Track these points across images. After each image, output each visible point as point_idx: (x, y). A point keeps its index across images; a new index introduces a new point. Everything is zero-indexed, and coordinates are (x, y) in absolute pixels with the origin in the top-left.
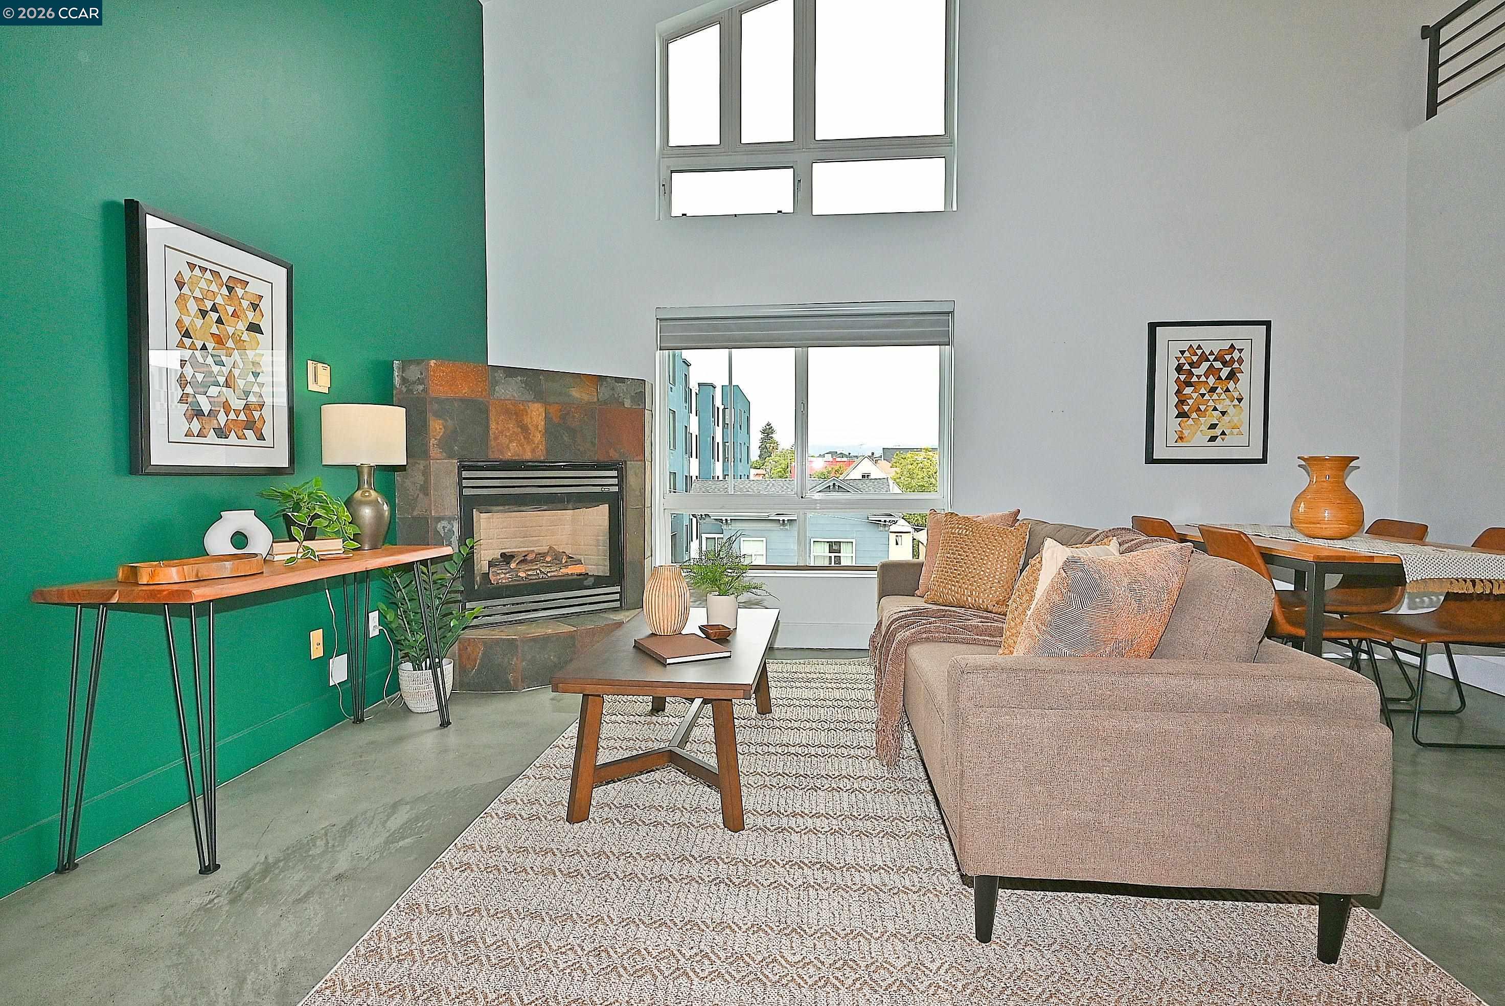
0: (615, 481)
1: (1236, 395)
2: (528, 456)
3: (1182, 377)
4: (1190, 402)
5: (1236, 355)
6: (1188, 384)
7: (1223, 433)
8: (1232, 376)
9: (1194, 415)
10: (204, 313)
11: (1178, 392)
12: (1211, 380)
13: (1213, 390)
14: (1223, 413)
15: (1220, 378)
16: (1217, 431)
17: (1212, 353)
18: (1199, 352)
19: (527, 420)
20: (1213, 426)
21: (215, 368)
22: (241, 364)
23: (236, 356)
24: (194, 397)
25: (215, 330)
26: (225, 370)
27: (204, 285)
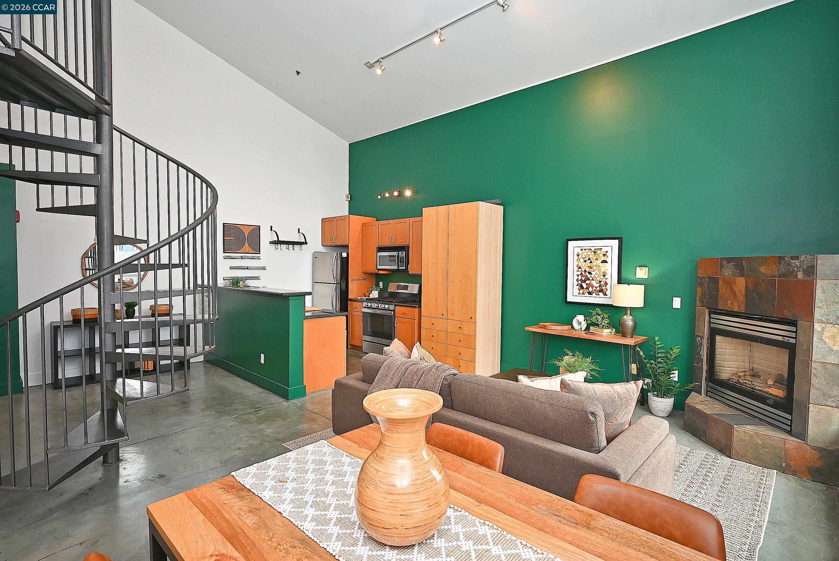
0: (793, 334)
2: (736, 309)
10: (585, 261)
19: (735, 288)
21: (589, 276)
22: (598, 273)
23: (597, 271)
24: (581, 284)
25: (589, 265)
26: (593, 276)
27: (585, 254)
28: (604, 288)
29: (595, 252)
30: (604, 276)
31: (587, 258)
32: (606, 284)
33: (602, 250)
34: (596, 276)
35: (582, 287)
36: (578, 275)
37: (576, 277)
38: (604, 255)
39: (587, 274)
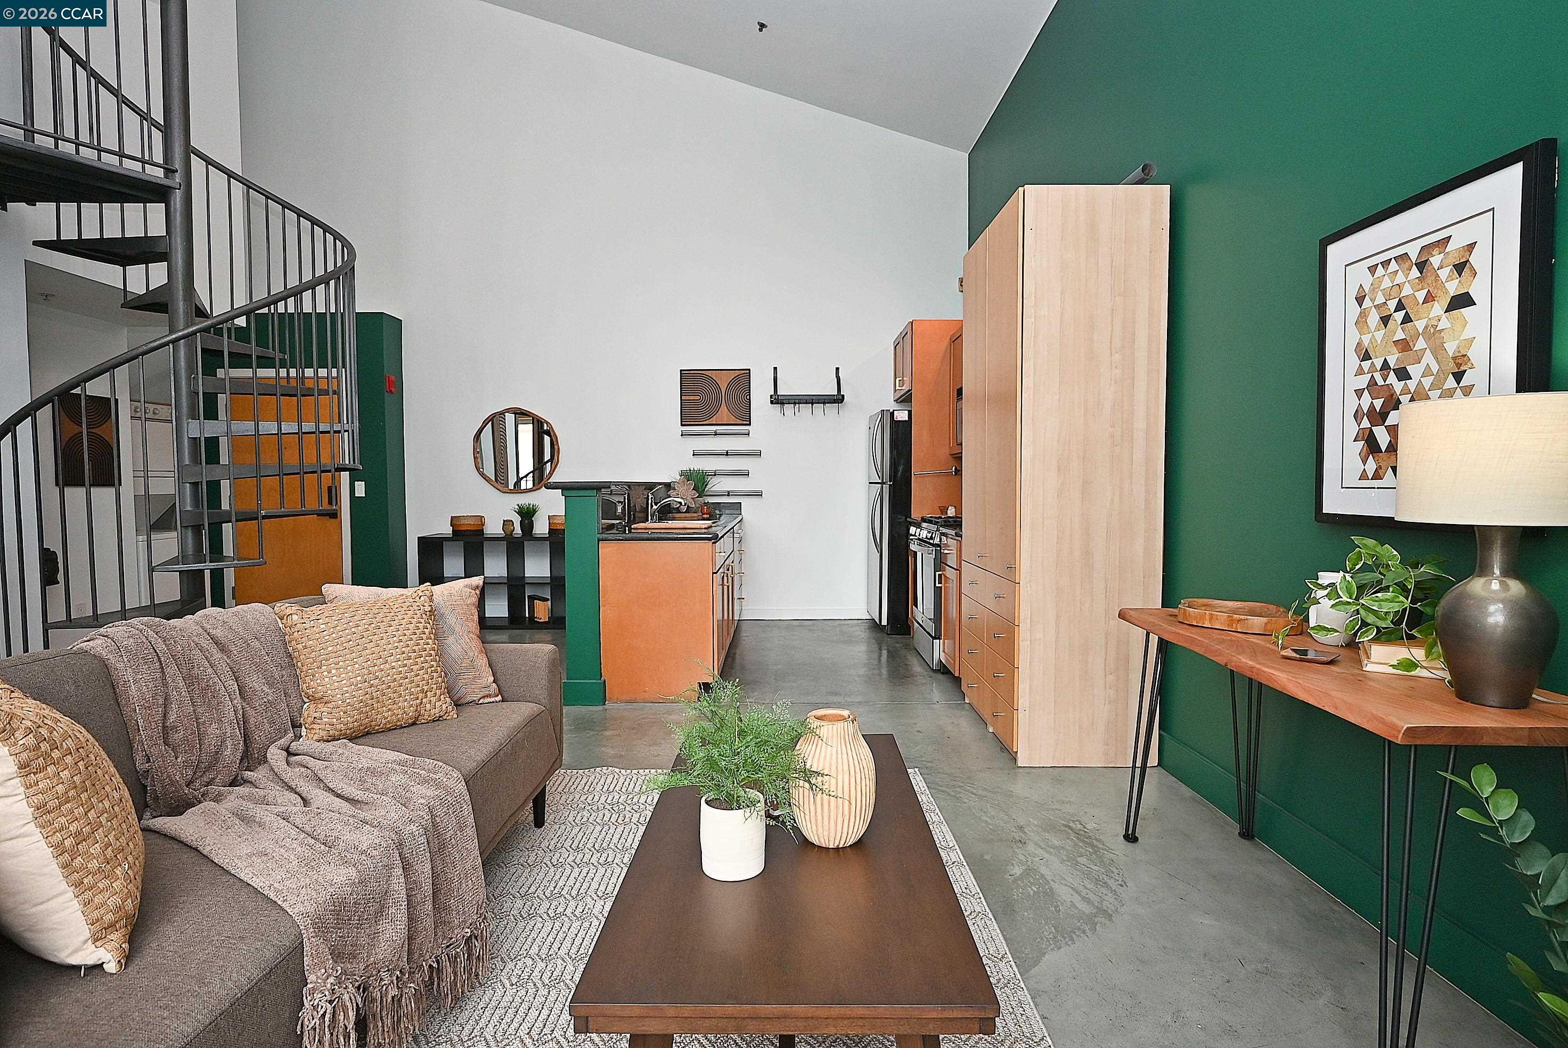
10: (1386, 319)
21: (1398, 386)
22: (1435, 368)
23: (1428, 358)
24: (1371, 430)
25: (1400, 335)
26: (1412, 385)
27: (1387, 283)
29: (1422, 266)
30: (1458, 376)
31: (1392, 304)
33: (1451, 247)
34: (1428, 382)
35: (1372, 445)
36: (1359, 393)
37: (1352, 403)
38: (1461, 267)
39: (1392, 378)
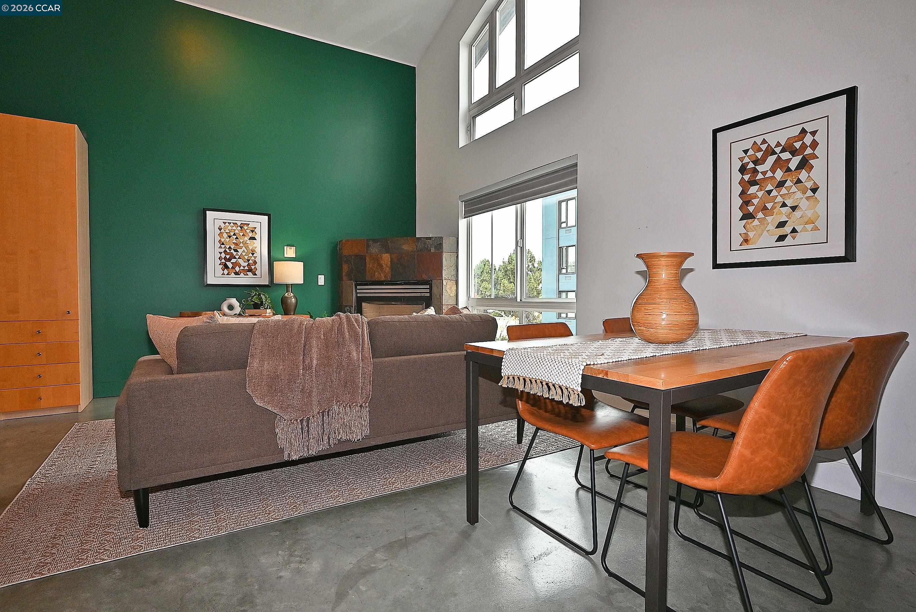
0: (428, 291)
1: (809, 185)
2: (383, 279)
3: (747, 177)
4: (755, 201)
5: (808, 139)
6: (753, 183)
7: (794, 231)
8: (804, 164)
9: (760, 215)
10: (230, 237)
11: (743, 194)
12: (779, 174)
13: (781, 184)
14: (794, 208)
15: (789, 170)
16: (787, 229)
17: (778, 144)
18: (764, 147)
19: (382, 262)
20: (782, 225)
21: (235, 253)
22: (246, 251)
23: (244, 248)
24: (225, 263)
25: (235, 241)
26: (239, 254)
27: (230, 228)
28: (253, 267)
29: (241, 227)
30: (253, 254)
31: (232, 234)
32: (255, 263)
33: (249, 226)
34: (244, 254)
35: (226, 267)
36: (221, 253)
37: (218, 255)
38: (252, 231)
39: (232, 251)
